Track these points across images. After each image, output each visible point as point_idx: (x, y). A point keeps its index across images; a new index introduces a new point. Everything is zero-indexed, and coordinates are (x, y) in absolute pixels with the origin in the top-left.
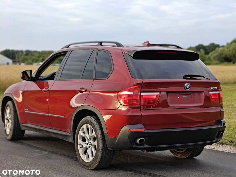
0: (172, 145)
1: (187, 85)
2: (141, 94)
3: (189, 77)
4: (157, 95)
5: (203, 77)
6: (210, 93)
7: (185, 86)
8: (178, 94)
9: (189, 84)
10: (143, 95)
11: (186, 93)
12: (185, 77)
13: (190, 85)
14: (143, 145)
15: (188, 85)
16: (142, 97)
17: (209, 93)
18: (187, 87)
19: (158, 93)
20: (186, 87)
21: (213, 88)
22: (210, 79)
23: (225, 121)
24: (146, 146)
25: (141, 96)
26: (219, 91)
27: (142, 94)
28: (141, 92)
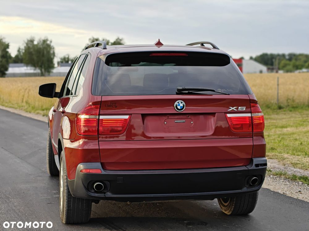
0: (152, 195)
1: (177, 104)
2: (99, 117)
3: (187, 92)
4: (125, 120)
5: (213, 91)
6: (229, 115)
7: (175, 105)
8: (165, 118)
9: (182, 103)
10: (102, 120)
11: (181, 116)
12: (180, 92)
13: (184, 103)
14: (105, 193)
15: (180, 104)
16: (101, 123)
17: (226, 116)
18: (179, 107)
19: (127, 117)
20: (176, 107)
21: (235, 109)
22: (229, 95)
23: (266, 160)
24: (109, 194)
25: (100, 121)
26: (251, 112)
27: (101, 117)
28: (99, 115)
